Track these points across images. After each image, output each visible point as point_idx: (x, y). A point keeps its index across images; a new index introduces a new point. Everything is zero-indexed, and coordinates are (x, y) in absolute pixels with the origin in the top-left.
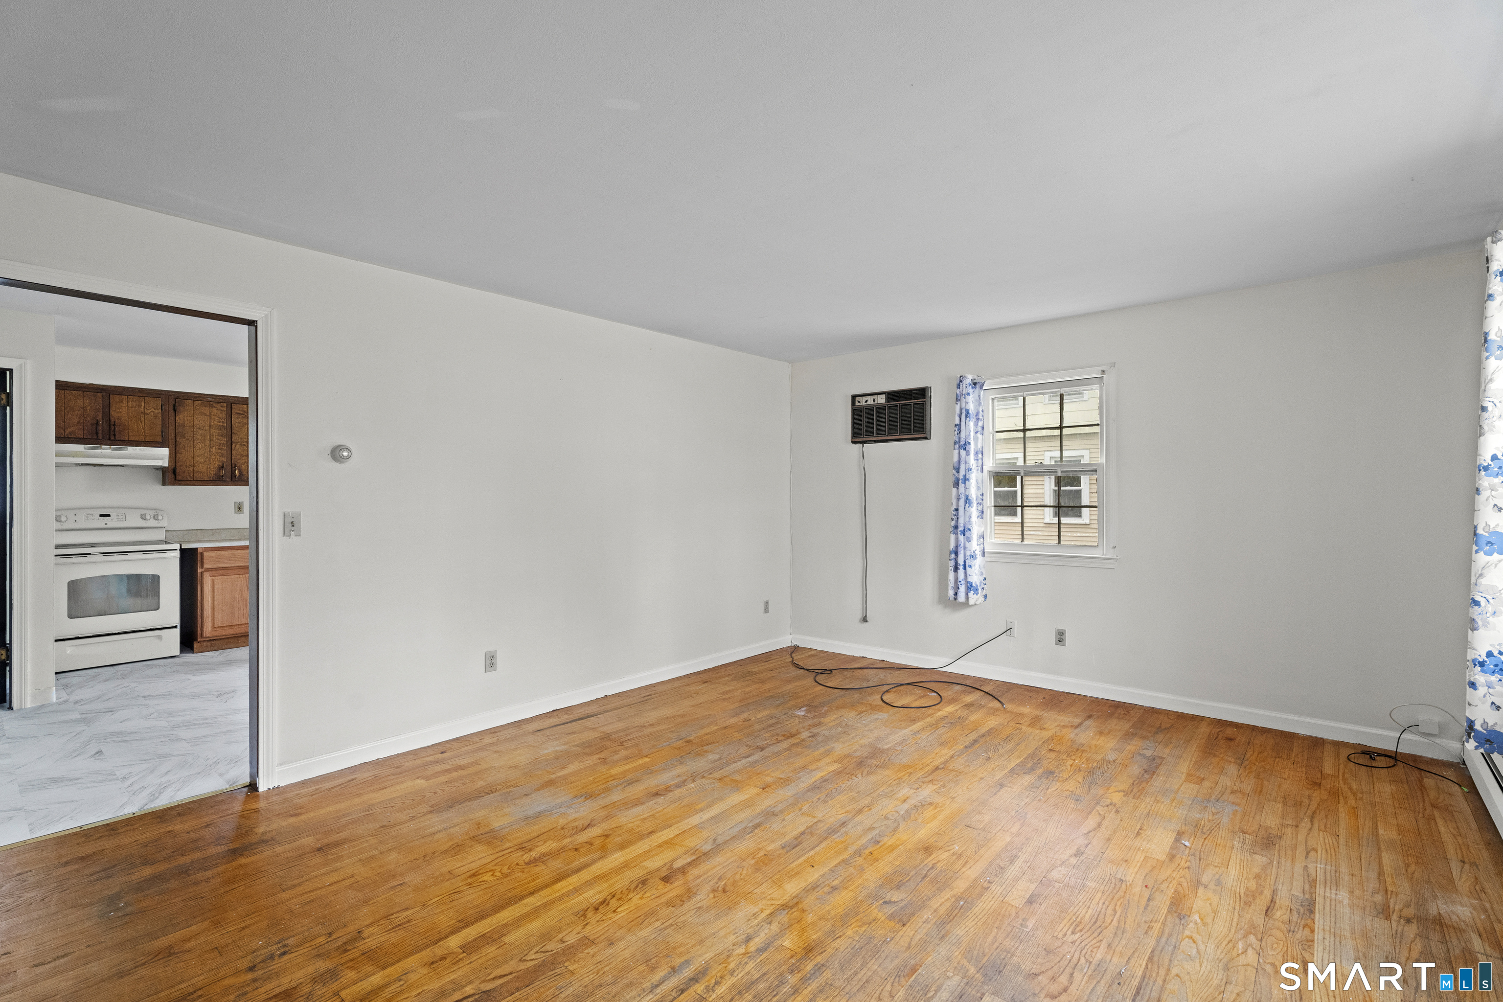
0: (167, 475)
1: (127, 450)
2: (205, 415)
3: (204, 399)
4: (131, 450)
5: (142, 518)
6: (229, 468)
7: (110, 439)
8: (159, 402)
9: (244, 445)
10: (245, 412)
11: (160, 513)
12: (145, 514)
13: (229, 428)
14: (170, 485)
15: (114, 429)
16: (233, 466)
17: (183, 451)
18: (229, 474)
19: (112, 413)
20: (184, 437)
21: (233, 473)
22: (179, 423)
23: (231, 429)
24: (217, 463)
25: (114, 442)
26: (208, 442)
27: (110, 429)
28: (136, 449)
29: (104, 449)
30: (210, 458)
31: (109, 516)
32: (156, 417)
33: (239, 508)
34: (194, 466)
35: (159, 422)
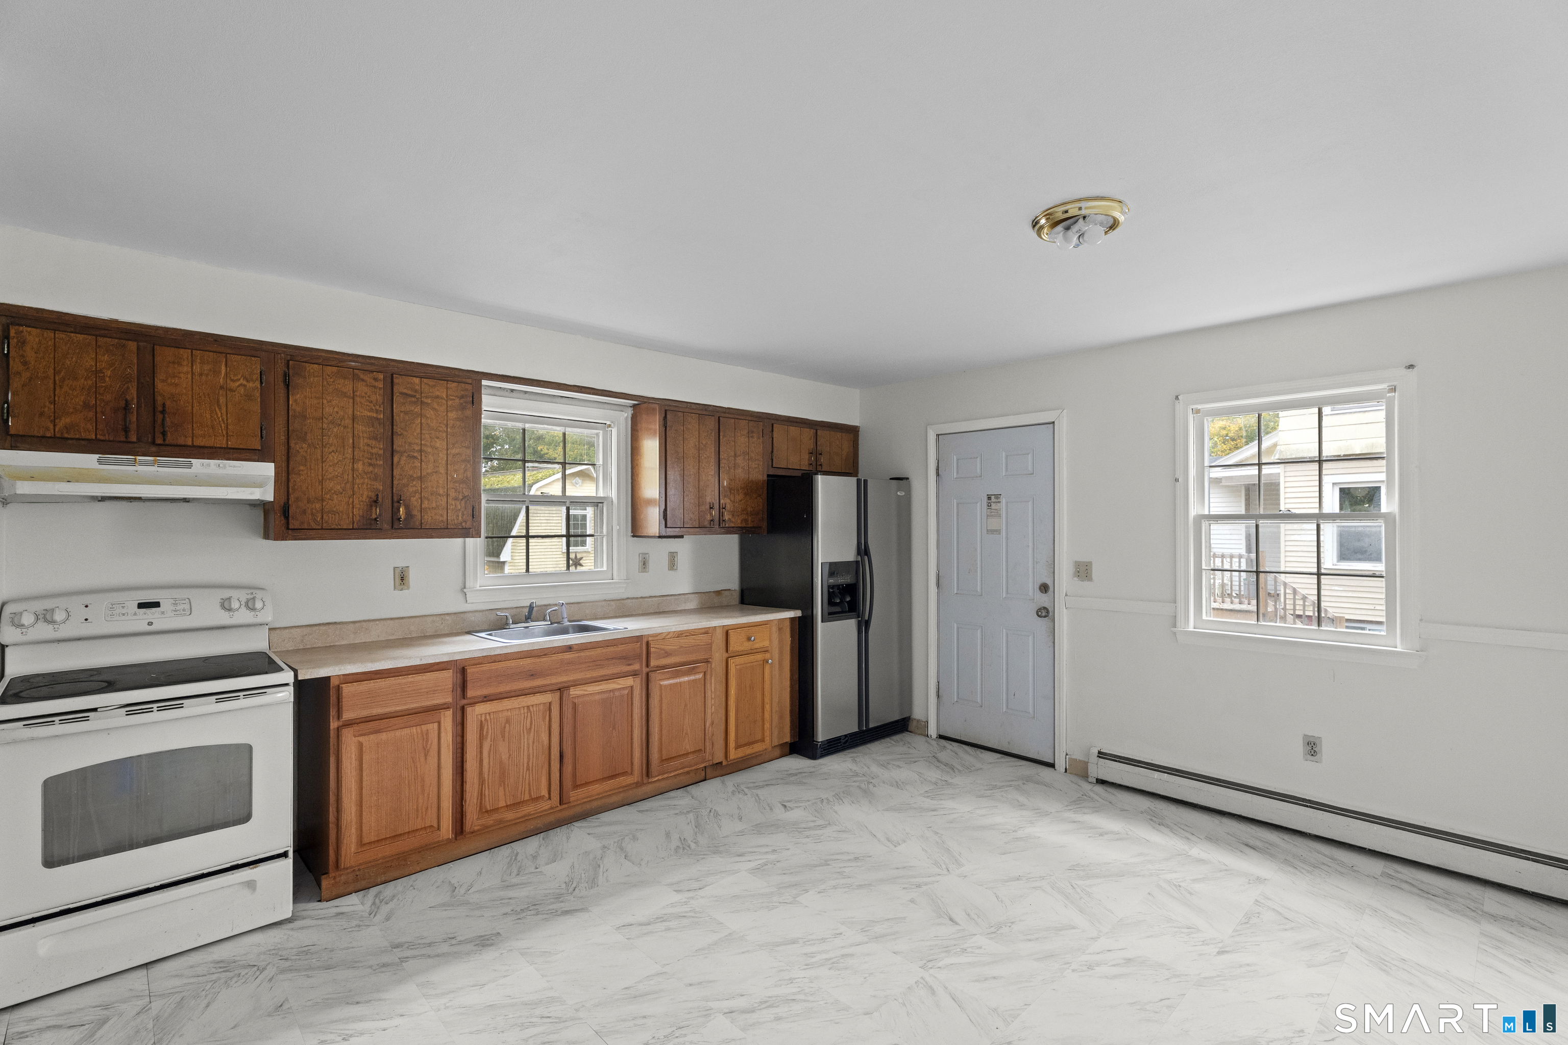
0: (271, 517)
1: (190, 466)
2: (344, 395)
3: (342, 364)
4: (199, 466)
5: (223, 606)
6: (388, 503)
7: (153, 443)
8: (256, 366)
9: (415, 457)
10: (416, 391)
11: (259, 594)
12: (229, 599)
13: (388, 423)
14: (276, 539)
15: (163, 420)
16: (395, 499)
17: (302, 468)
18: (387, 516)
19: (159, 386)
20: (304, 440)
21: (395, 511)
22: (294, 411)
23: (392, 425)
24: (366, 493)
25: (163, 448)
26: (350, 450)
27: (154, 421)
28: (209, 465)
29: (143, 464)
30: (353, 484)
31: (156, 605)
32: (249, 397)
33: (402, 579)
34: (323, 500)
35: (256, 407)
